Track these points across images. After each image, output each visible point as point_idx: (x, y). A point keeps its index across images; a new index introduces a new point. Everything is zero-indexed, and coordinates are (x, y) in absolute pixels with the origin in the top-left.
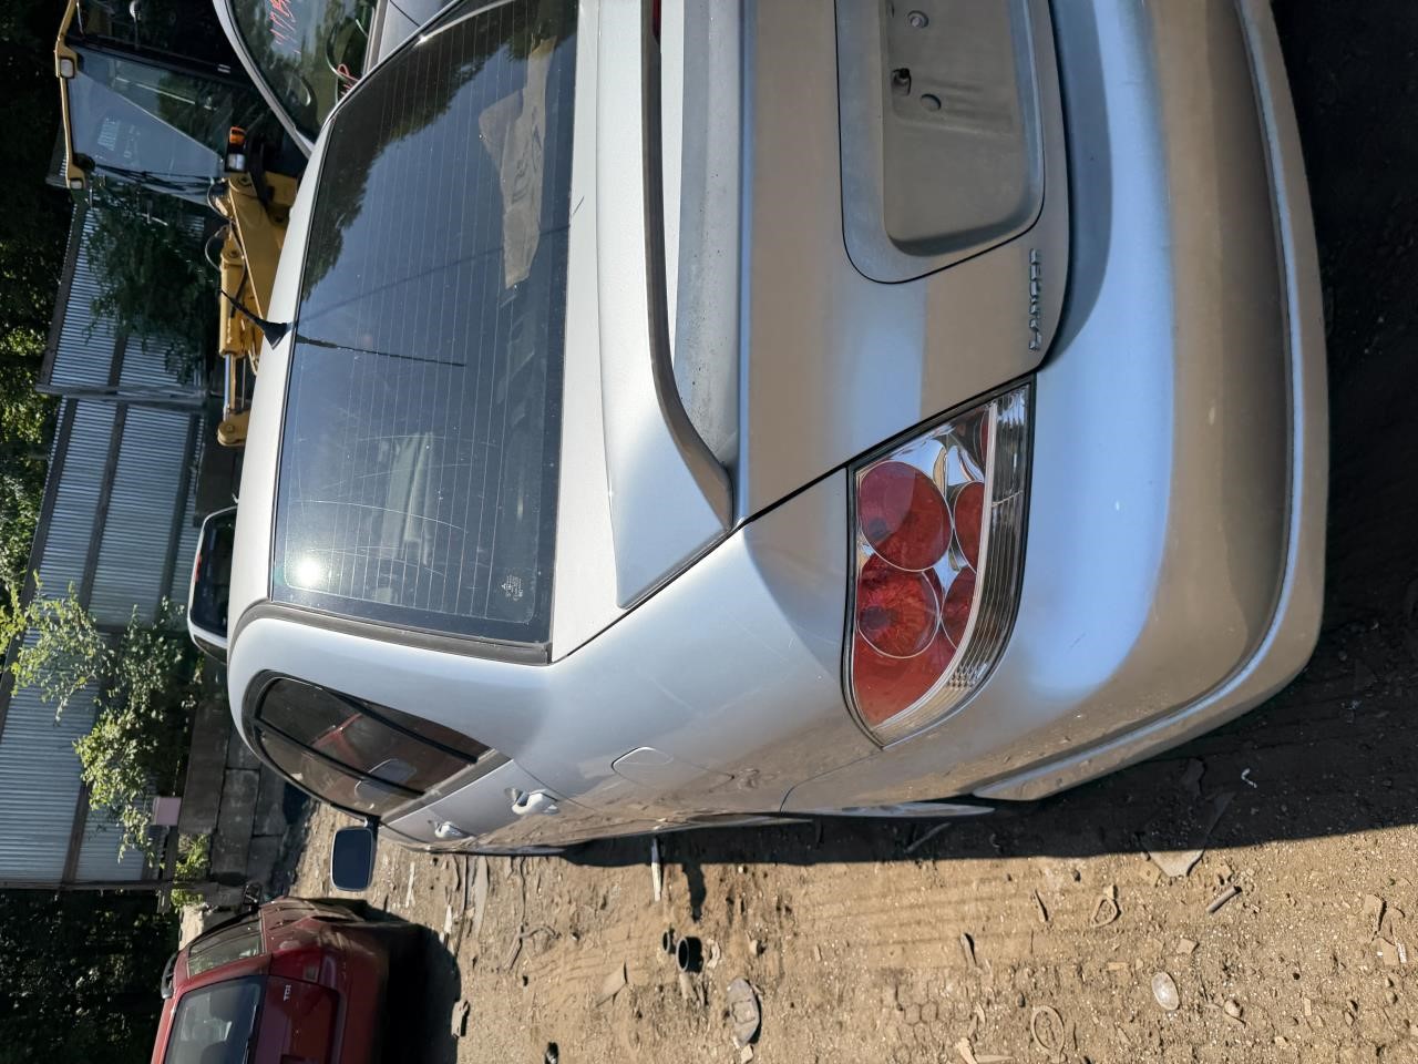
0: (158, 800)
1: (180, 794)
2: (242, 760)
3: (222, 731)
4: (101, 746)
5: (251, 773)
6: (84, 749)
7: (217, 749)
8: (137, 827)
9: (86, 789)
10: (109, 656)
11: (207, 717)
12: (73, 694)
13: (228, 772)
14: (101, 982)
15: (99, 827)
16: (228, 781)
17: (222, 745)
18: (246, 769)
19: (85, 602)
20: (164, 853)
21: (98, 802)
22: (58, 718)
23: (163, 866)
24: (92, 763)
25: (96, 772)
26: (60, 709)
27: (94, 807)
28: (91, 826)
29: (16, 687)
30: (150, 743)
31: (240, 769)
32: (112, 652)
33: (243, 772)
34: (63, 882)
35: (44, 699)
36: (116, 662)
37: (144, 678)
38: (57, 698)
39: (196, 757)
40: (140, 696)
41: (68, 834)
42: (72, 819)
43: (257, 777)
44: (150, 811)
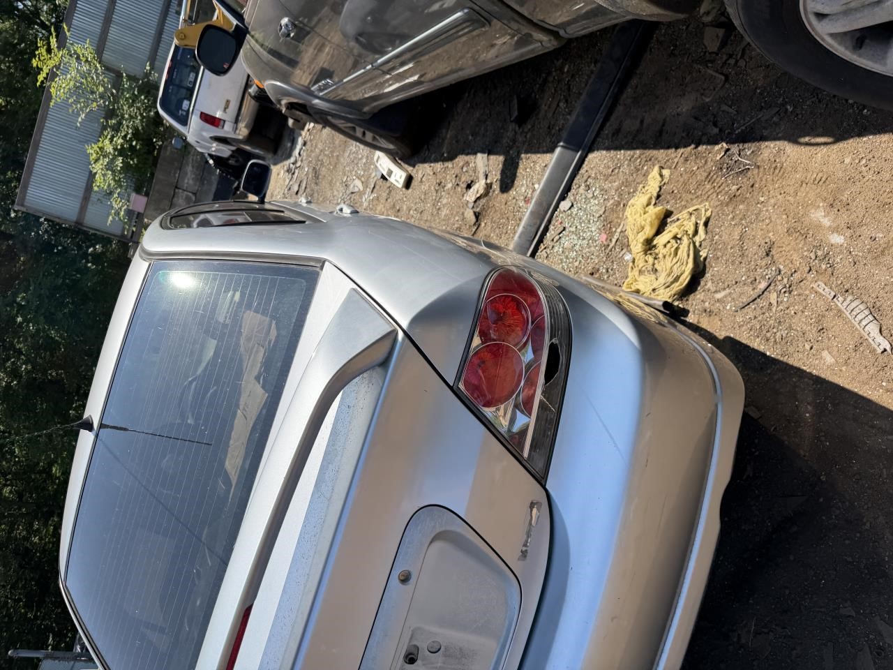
0: (134, 195)
1: (147, 194)
2: (186, 185)
3: (176, 164)
4: (102, 152)
5: (190, 194)
6: (92, 150)
7: (172, 175)
8: (120, 209)
9: (92, 176)
10: (112, 94)
11: (168, 153)
12: (88, 112)
13: (177, 190)
14: (103, 253)
15: (99, 199)
16: (176, 196)
17: (175, 173)
18: (187, 191)
19: (99, 51)
20: (136, 222)
21: (98, 187)
22: (78, 125)
23: (134, 229)
24: (97, 161)
25: (97, 168)
26: (80, 120)
27: (96, 189)
28: (94, 197)
29: (53, 101)
30: (132, 159)
31: (184, 190)
32: (114, 91)
33: (186, 192)
34: (76, 223)
35: (70, 111)
36: (116, 100)
37: (132, 116)
38: (78, 112)
39: (159, 175)
40: (127, 129)
41: (82, 195)
42: (84, 187)
43: (194, 198)
44: (128, 201)
